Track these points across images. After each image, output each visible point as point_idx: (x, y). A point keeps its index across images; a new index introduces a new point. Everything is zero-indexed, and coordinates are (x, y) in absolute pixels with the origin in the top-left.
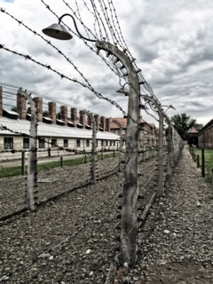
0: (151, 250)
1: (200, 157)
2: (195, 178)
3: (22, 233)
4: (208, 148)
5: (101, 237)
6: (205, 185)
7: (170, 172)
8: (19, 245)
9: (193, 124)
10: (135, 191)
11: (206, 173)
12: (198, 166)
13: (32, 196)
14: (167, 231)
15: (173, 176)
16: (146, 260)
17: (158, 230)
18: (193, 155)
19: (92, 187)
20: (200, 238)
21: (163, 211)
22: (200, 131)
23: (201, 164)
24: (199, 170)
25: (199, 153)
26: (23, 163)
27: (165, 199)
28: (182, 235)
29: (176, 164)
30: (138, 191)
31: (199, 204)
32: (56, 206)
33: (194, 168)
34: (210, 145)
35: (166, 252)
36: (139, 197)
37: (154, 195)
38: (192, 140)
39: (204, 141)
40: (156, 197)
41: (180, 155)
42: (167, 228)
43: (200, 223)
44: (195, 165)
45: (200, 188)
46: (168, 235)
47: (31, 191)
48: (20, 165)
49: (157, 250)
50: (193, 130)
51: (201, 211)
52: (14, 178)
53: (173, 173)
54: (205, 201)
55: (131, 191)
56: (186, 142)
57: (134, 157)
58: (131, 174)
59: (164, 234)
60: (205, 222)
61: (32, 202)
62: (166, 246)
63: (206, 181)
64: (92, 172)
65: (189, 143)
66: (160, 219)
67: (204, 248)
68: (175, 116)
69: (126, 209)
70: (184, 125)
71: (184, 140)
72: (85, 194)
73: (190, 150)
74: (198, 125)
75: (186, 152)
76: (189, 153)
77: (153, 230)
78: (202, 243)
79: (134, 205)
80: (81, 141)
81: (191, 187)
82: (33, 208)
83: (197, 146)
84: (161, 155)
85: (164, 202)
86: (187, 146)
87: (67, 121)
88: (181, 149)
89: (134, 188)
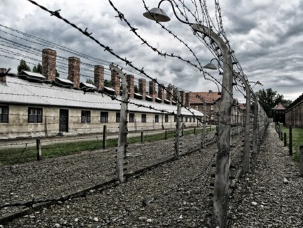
0: (240, 218)
1: (288, 135)
2: (282, 156)
3: (117, 200)
4: (296, 127)
5: (191, 206)
6: (293, 163)
7: (255, 150)
8: (117, 210)
9: (280, 100)
10: (228, 160)
11: (294, 151)
12: (285, 145)
13: (121, 168)
14: (255, 203)
15: (258, 154)
16: (236, 225)
17: (246, 202)
18: (280, 133)
19: (177, 162)
20: (288, 211)
21: (249, 186)
22: (287, 108)
23: (288, 143)
24: (287, 149)
25: (286, 131)
26: (104, 137)
27: (251, 175)
28: (269, 207)
29: (262, 142)
30: (230, 161)
31: (286, 180)
32: (144, 178)
33: (280, 147)
34: (298, 123)
35: (254, 220)
36: (231, 167)
37: (240, 171)
38: (279, 118)
39: (292, 119)
40: (242, 173)
41: (266, 133)
42: (254, 200)
43: (287, 198)
44: (282, 143)
45: (287, 166)
46: (256, 206)
47: (121, 162)
48: (102, 138)
49: (245, 219)
50: (280, 107)
51: (288, 187)
52: (96, 151)
53: (259, 151)
54: (293, 178)
55: (224, 161)
56: (272, 119)
57: (227, 130)
58: (224, 146)
59: (252, 205)
60: (292, 197)
61: (122, 173)
62: (254, 216)
63: (294, 160)
64: (176, 147)
65: (274, 121)
66: (247, 193)
67: (292, 219)
68: (260, 91)
69: (219, 177)
70: (270, 100)
71: (270, 117)
72: (170, 168)
73: (276, 128)
74: (285, 102)
75: (272, 130)
76: (275, 131)
77: (241, 202)
78: (290, 215)
79: (226, 174)
80: (160, 116)
81: (278, 165)
82: (122, 179)
83: (284, 124)
84: (247, 131)
85: (250, 178)
86: (272, 124)
87: (144, 95)
88: (267, 126)
89: (226, 158)
